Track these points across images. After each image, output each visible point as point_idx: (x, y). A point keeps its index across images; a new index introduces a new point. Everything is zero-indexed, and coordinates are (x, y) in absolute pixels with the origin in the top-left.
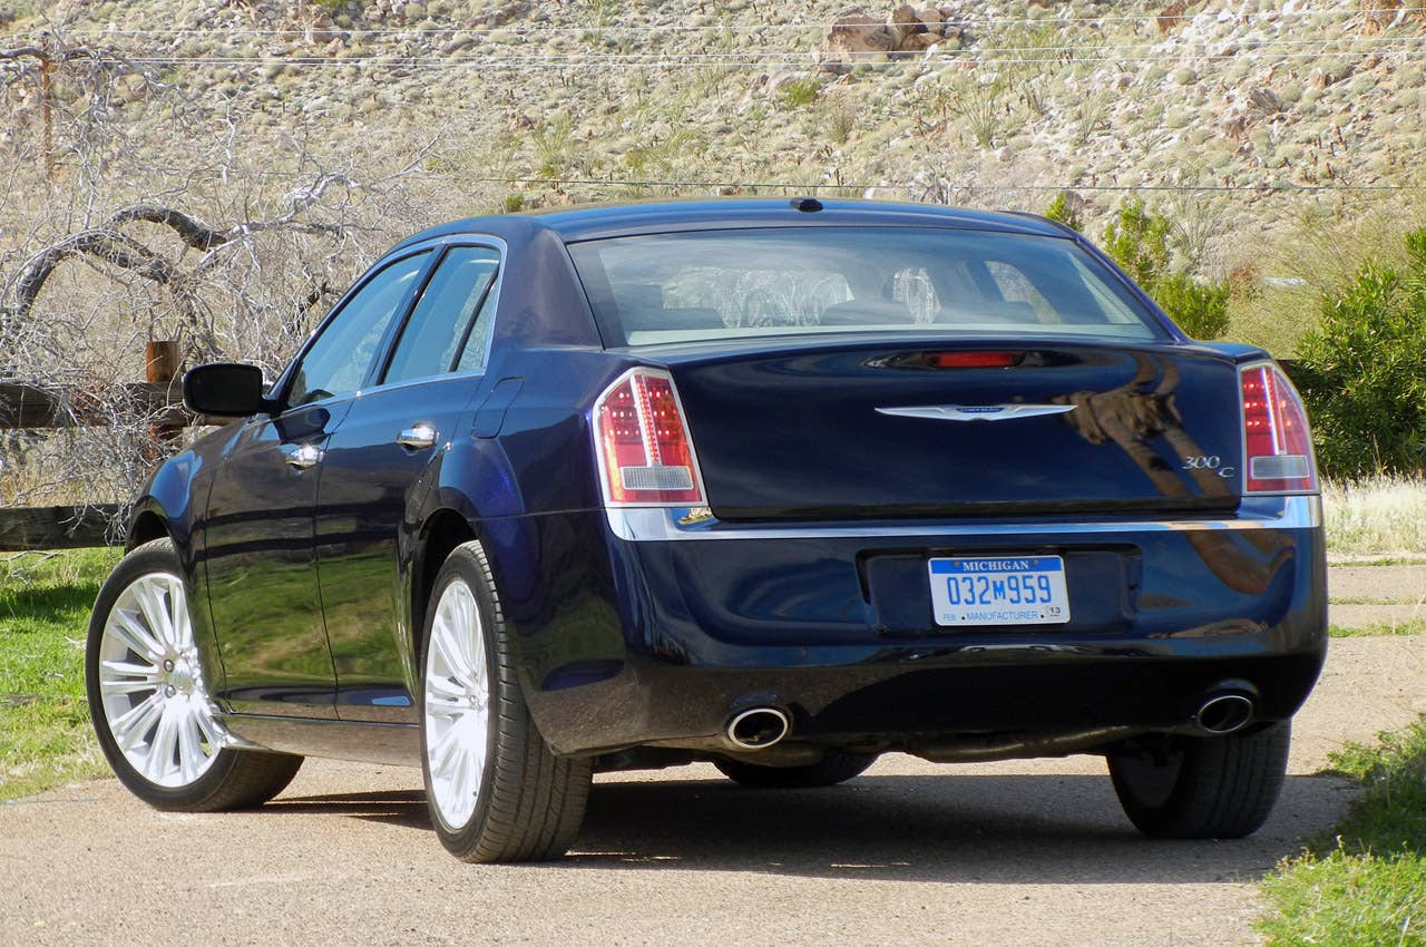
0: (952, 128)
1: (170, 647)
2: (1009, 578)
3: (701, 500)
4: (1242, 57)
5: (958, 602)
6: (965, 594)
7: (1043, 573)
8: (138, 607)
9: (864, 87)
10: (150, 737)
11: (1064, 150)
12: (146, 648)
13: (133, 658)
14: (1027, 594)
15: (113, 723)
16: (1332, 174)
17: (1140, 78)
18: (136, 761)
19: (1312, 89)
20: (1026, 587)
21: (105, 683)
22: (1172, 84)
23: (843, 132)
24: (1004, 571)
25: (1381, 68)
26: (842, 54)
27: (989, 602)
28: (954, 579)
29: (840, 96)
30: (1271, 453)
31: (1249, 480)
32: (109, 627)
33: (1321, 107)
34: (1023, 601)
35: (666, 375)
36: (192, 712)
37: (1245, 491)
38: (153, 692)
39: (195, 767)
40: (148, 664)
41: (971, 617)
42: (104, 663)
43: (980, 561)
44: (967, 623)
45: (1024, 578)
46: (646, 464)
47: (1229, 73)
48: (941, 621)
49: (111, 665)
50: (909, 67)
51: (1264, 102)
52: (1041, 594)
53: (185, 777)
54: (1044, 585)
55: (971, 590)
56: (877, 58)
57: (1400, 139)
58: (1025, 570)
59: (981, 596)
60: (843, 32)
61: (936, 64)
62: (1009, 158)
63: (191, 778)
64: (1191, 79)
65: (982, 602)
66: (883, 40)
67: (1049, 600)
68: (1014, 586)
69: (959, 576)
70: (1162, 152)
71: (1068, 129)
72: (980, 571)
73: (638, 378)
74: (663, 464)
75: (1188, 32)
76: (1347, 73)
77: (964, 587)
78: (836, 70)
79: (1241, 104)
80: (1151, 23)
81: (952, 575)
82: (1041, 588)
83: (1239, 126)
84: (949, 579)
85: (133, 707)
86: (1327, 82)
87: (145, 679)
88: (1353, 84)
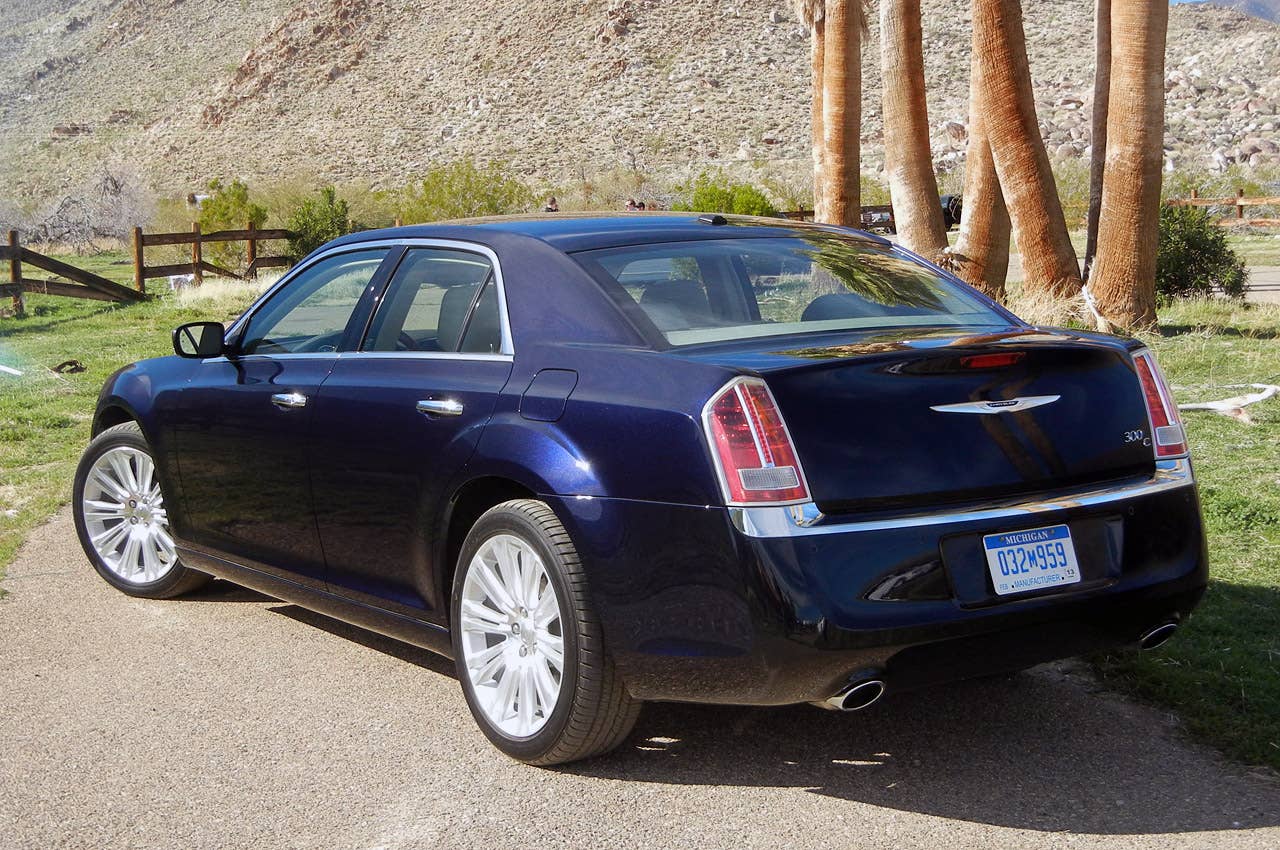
0: (89, 155)
1: (132, 493)
2: (1038, 547)
3: (806, 496)
4: (167, 137)
5: (1008, 573)
6: (1012, 566)
7: (1058, 541)
8: (110, 466)
9: (62, 144)
10: (121, 548)
11: (120, 161)
12: (116, 493)
13: (105, 498)
14: (1050, 560)
15: (93, 539)
16: (192, 167)
17: (139, 142)
18: (112, 565)
19: (186, 145)
20: (1049, 555)
21: (86, 514)
22: (148, 144)
23: (58, 156)
24: (1032, 542)
25: (204, 141)
26: (56, 135)
27: (1027, 571)
28: (1002, 552)
29: (56, 147)
30: (1168, 424)
31: (1159, 447)
32: (90, 478)
33: (189, 150)
34: (1049, 567)
35: (762, 382)
36: (150, 534)
37: (1157, 456)
38: (121, 520)
39: (154, 572)
40: (117, 502)
41: (1018, 584)
42: (86, 502)
43: (1016, 535)
44: (1017, 590)
45: (1047, 546)
46: (761, 466)
47: (163, 141)
48: (999, 591)
49: (91, 503)
50: (74, 139)
51: (173, 149)
52: (1060, 559)
53: (147, 576)
54: (1060, 551)
55: (1014, 562)
56: (66, 136)
57: (210, 159)
58: (1046, 539)
59: (1022, 566)
60: (57, 129)
61: (81, 138)
62: (105, 163)
63: (152, 578)
64: (153, 143)
65: (1023, 571)
66: (67, 131)
67: (1065, 564)
68: (1041, 554)
69: (1005, 549)
70: (146, 162)
71: (121, 155)
72: (1018, 544)
73: (741, 387)
74: (776, 466)
75: (152, 131)
76: (195, 141)
77: (1010, 558)
78: (55, 139)
79: (167, 149)
80: (141, 128)
81: (1000, 549)
82: (1059, 554)
83: (166, 155)
84: (999, 553)
85: (107, 529)
86: (190, 144)
87: (115, 512)
88: (196, 144)
